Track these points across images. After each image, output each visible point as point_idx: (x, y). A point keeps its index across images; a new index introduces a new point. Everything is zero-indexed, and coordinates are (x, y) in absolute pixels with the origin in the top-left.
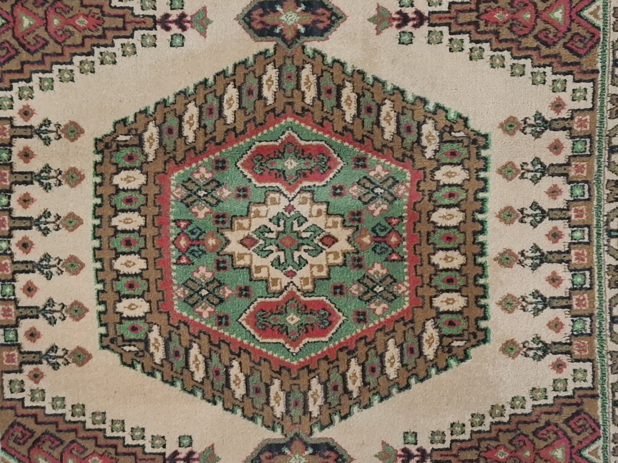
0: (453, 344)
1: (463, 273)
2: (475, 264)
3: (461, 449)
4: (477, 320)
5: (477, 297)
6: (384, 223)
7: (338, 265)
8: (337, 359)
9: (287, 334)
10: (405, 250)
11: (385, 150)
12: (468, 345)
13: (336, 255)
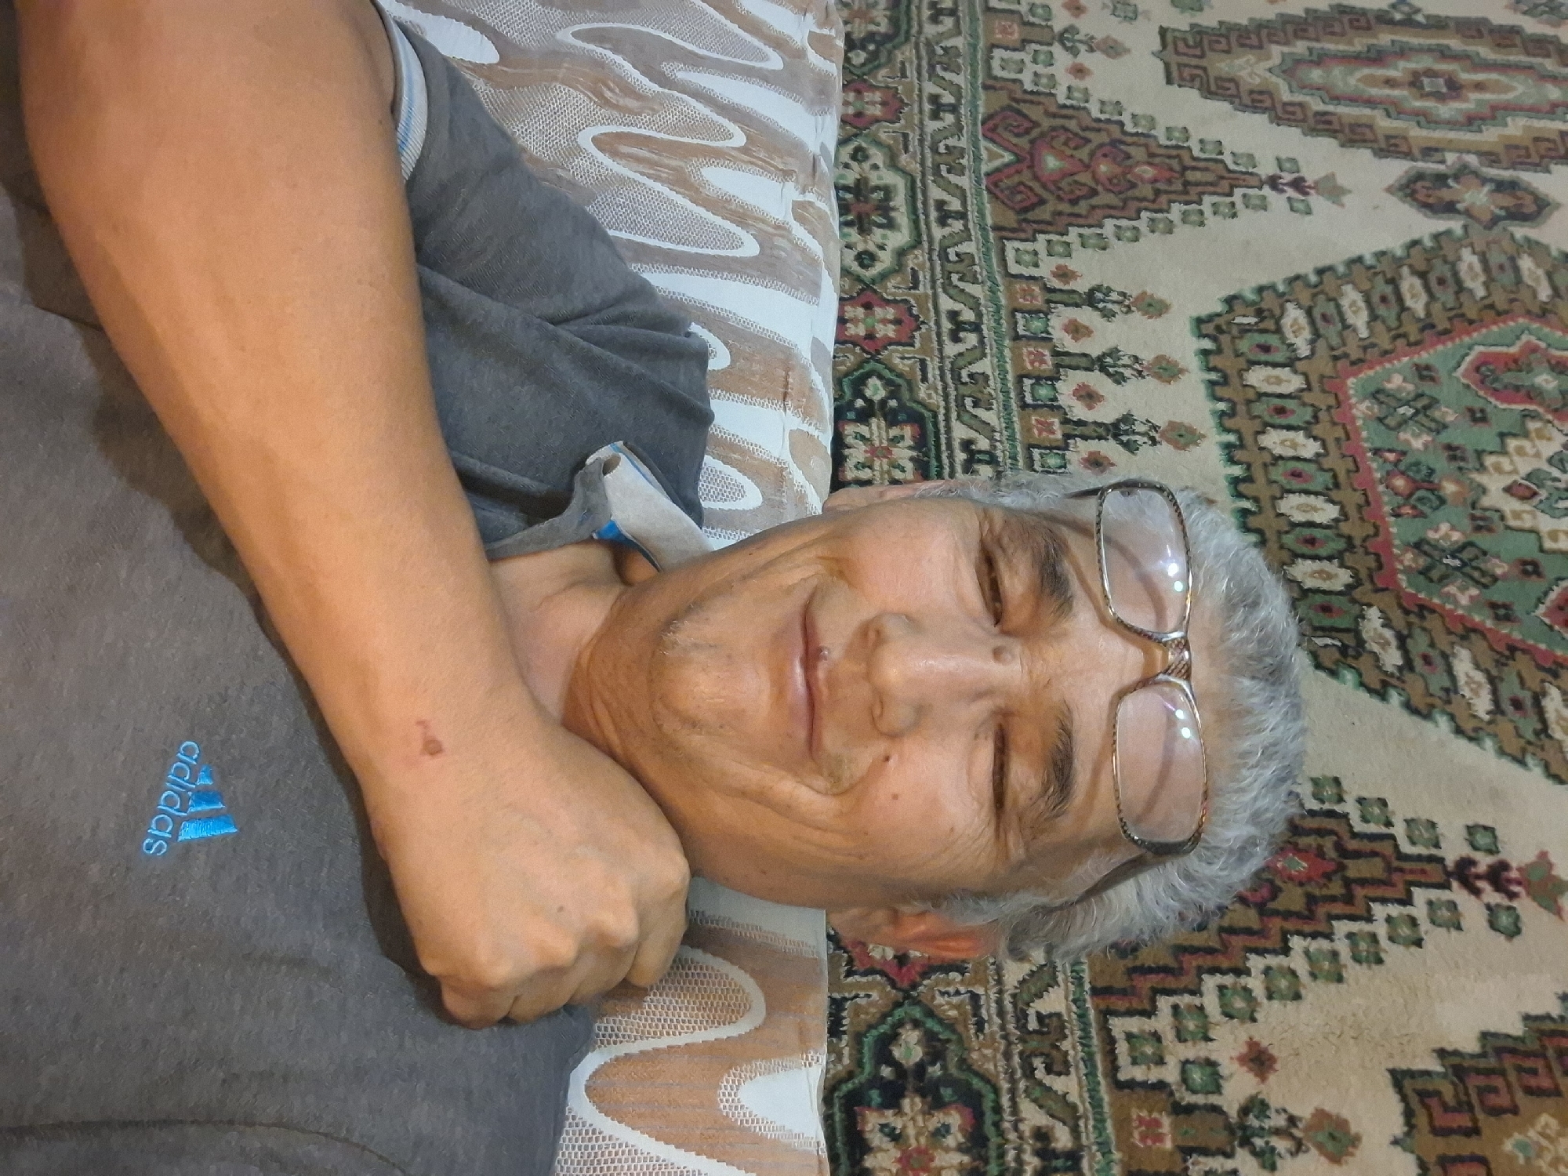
0: (1255, 320)
1: (1258, 421)
2: (1237, 432)
3: (1211, 184)
4: (1219, 351)
5: (1225, 381)
6: (1426, 509)
7: (1491, 453)
8: (1450, 319)
9: (1549, 362)
10: (1374, 465)
11: (1459, 629)
12: (1230, 317)
13: (1498, 469)
